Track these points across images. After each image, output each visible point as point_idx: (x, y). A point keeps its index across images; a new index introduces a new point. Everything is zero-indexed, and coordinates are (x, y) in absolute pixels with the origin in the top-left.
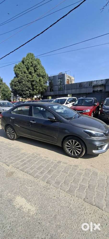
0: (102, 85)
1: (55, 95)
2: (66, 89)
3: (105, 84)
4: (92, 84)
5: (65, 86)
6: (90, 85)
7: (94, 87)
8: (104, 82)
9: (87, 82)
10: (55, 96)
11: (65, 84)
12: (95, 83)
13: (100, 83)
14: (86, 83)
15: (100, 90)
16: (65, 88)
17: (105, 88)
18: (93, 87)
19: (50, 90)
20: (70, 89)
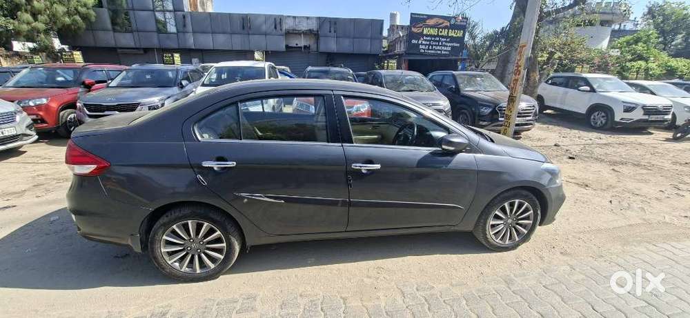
0: (309, 33)
1: (142, 47)
2: (189, 28)
3: (318, 31)
4: (281, 26)
5: (184, 17)
6: (276, 28)
7: (289, 34)
8: (313, 26)
9: (267, 17)
10: (142, 52)
11: (183, 11)
12: (289, 24)
13: (304, 27)
14: (263, 19)
15: (305, 47)
16: (185, 26)
17: (317, 42)
18: (286, 34)
19: (114, 23)
20: (209, 33)
